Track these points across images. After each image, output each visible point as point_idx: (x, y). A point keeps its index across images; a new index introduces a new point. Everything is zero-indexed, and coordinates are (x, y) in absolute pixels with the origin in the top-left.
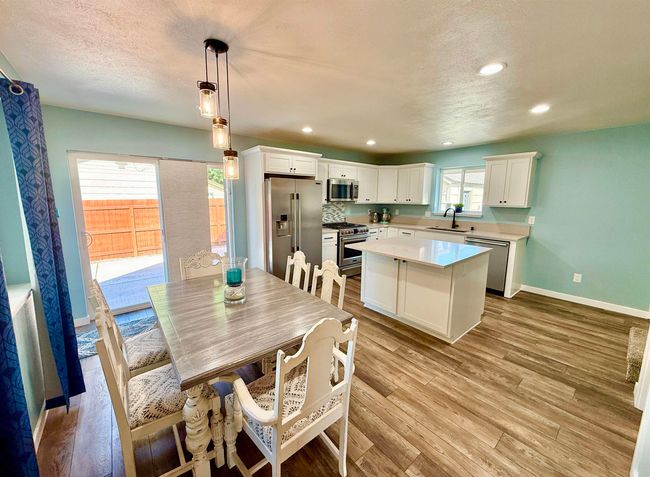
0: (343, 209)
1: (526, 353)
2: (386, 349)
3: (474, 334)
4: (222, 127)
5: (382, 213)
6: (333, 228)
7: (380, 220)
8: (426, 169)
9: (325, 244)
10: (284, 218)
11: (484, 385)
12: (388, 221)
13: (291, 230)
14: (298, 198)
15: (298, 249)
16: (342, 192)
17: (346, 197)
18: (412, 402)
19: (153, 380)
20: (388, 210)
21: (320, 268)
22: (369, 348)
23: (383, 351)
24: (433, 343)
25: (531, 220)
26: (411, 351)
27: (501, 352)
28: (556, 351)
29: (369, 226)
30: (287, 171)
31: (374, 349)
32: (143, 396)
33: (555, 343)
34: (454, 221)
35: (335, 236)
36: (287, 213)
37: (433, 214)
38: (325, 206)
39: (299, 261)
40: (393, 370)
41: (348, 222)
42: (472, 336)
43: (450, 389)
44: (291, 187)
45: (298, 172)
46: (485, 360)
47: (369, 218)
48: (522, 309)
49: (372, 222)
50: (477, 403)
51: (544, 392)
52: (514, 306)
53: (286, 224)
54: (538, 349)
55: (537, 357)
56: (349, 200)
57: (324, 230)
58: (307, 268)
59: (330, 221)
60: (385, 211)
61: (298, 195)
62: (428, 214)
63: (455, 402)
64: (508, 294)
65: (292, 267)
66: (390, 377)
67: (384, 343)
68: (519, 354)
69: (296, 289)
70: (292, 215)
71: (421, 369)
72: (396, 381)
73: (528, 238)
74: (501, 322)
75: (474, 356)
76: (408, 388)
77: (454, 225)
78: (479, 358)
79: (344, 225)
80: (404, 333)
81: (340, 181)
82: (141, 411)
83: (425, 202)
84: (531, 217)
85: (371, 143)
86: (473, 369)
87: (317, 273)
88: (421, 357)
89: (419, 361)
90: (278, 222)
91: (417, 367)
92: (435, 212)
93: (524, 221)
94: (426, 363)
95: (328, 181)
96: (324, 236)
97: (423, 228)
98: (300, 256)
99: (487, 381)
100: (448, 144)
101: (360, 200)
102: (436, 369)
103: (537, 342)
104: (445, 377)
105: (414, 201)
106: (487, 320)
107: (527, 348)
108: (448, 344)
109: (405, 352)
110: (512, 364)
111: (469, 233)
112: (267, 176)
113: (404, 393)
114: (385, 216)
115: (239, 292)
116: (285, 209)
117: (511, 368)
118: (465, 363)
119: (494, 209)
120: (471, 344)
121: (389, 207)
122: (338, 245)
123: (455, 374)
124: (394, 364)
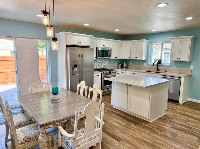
0: (104, 62)
1: (182, 125)
2: (121, 124)
3: (161, 119)
4: (51, 28)
5: (123, 64)
6: (99, 71)
7: (122, 67)
8: (145, 42)
9: (95, 78)
10: (76, 66)
11: (161, 137)
12: (126, 68)
13: (79, 72)
14: (82, 57)
15: (82, 80)
16: (104, 53)
17: (106, 56)
18: (130, 143)
19: (24, 130)
20: (126, 62)
21: (92, 88)
22: (114, 124)
23: (120, 125)
24: (143, 122)
25: (192, 67)
26: (132, 125)
27: (171, 125)
28: (195, 125)
29: (116, 70)
30: (77, 44)
31: (116, 124)
32: (22, 135)
33: (196, 122)
34: (157, 68)
35: (100, 75)
36: (77, 64)
37: (148, 64)
38: (95, 60)
39: (82, 85)
40: (123, 132)
41: (106, 68)
42: (160, 119)
43: (146, 138)
44: (79, 51)
45: (82, 44)
46: (164, 128)
47: (117, 66)
48: (186, 108)
49: (118, 68)
50: (157, 143)
51: (185, 139)
52: (183, 107)
53: (76, 69)
54: (188, 124)
55: (186, 127)
56: (107, 57)
57: (95, 72)
58: (86, 88)
59: (98, 67)
60: (125, 63)
61: (82, 55)
62: (145, 64)
63: (148, 143)
64: (180, 102)
65: (80, 88)
66: (122, 135)
67: (121, 122)
68: (179, 126)
69: (81, 96)
70: (79, 64)
71: (135, 132)
72: (124, 136)
73: (190, 76)
74: (175, 114)
75: (159, 127)
76: (129, 138)
77: (158, 70)
78: (161, 127)
79: (105, 69)
80: (130, 118)
81: (103, 48)
82: (22, 139)
83: (144, 58)
84: (191, 66)
85: (117, 30)
86: (158, 131)
87: (91, 90)
88: (136, 127)
89: (135, 129)
90: (73, 68)
91: (133, 131)
92: (149, 63)
93: (189, 68)
94: (138, 129)
95: (97, 48)
96: (94, 75)
97: (142, 71)
98: (83, 83)
99: (162, 136)
100: (154, 31)
101: (113, 57)
102: (142, 131)
103: (188, 121)
104: (145, 134)
105: (138, 58)
106: (168, 113)
107: (183, 124)
108: (149, 122)
109: (129, 125)
110: (175, 130)
111: (164, 73)
112: (67, 46)
113: (127, 140)
114: (125, 65)
115: (57, 97)
116: (76, 62)
117: (174, 131)
118: (155, 129)
119: (176, 62)
120: (159, 122)
121: (127, 61)
122: (101, 79)
123: (150, 133)
124: (124, 130)
